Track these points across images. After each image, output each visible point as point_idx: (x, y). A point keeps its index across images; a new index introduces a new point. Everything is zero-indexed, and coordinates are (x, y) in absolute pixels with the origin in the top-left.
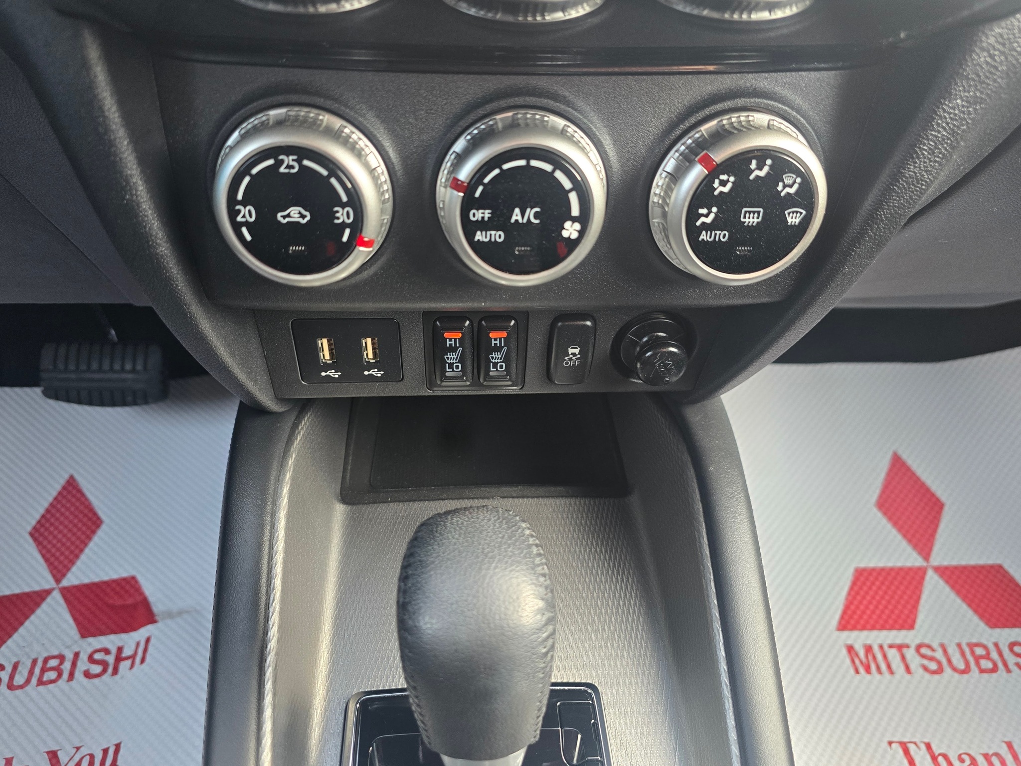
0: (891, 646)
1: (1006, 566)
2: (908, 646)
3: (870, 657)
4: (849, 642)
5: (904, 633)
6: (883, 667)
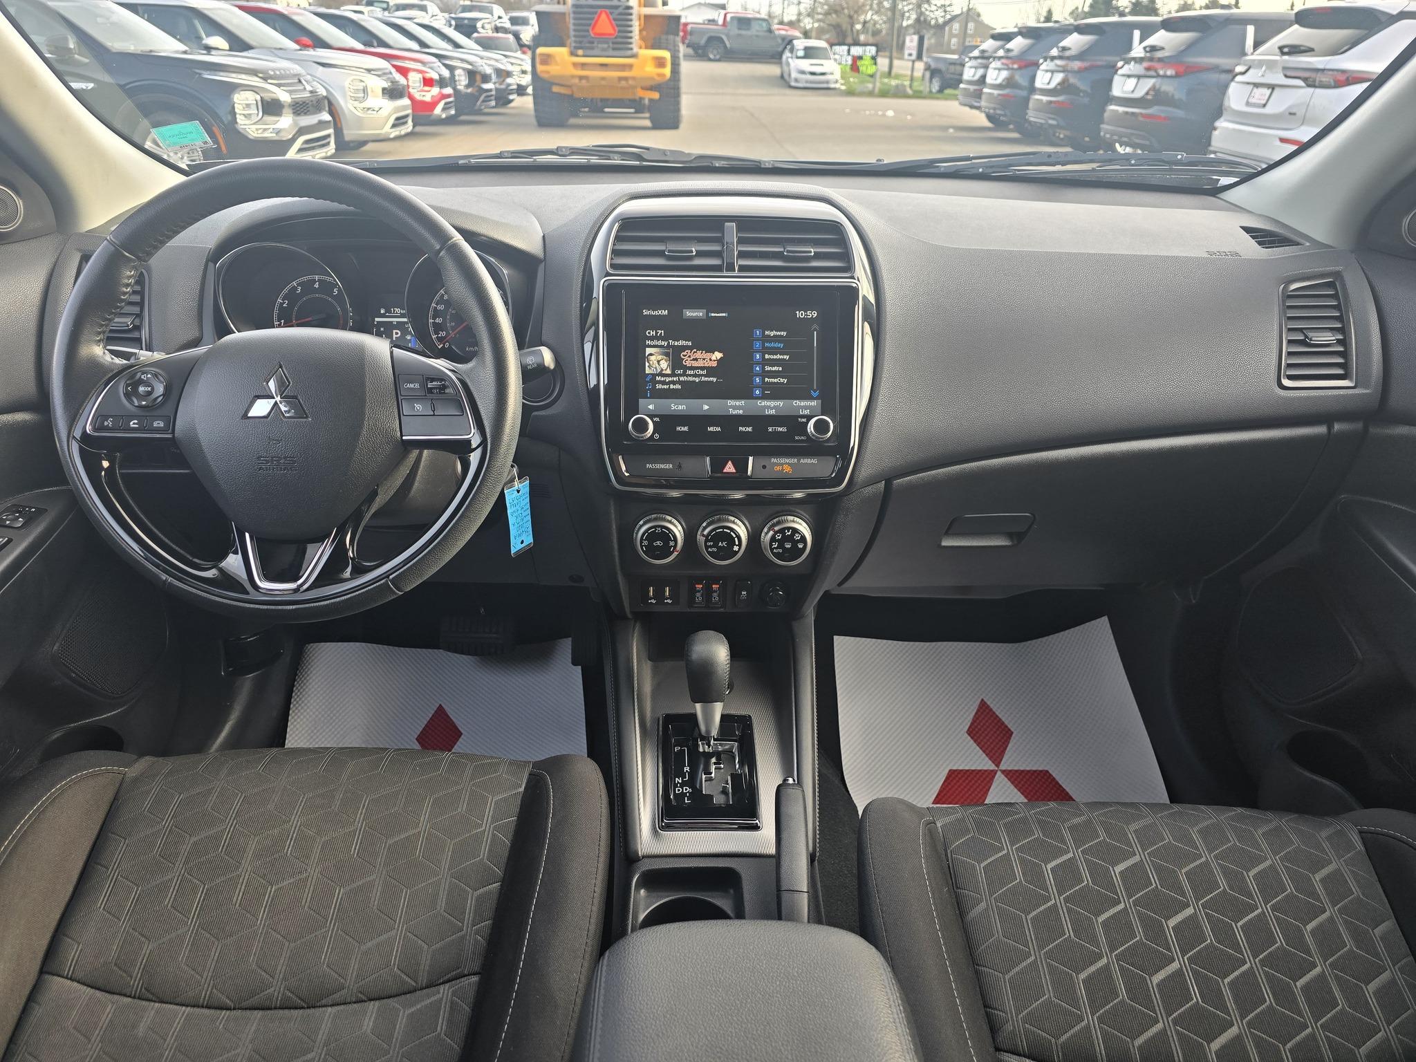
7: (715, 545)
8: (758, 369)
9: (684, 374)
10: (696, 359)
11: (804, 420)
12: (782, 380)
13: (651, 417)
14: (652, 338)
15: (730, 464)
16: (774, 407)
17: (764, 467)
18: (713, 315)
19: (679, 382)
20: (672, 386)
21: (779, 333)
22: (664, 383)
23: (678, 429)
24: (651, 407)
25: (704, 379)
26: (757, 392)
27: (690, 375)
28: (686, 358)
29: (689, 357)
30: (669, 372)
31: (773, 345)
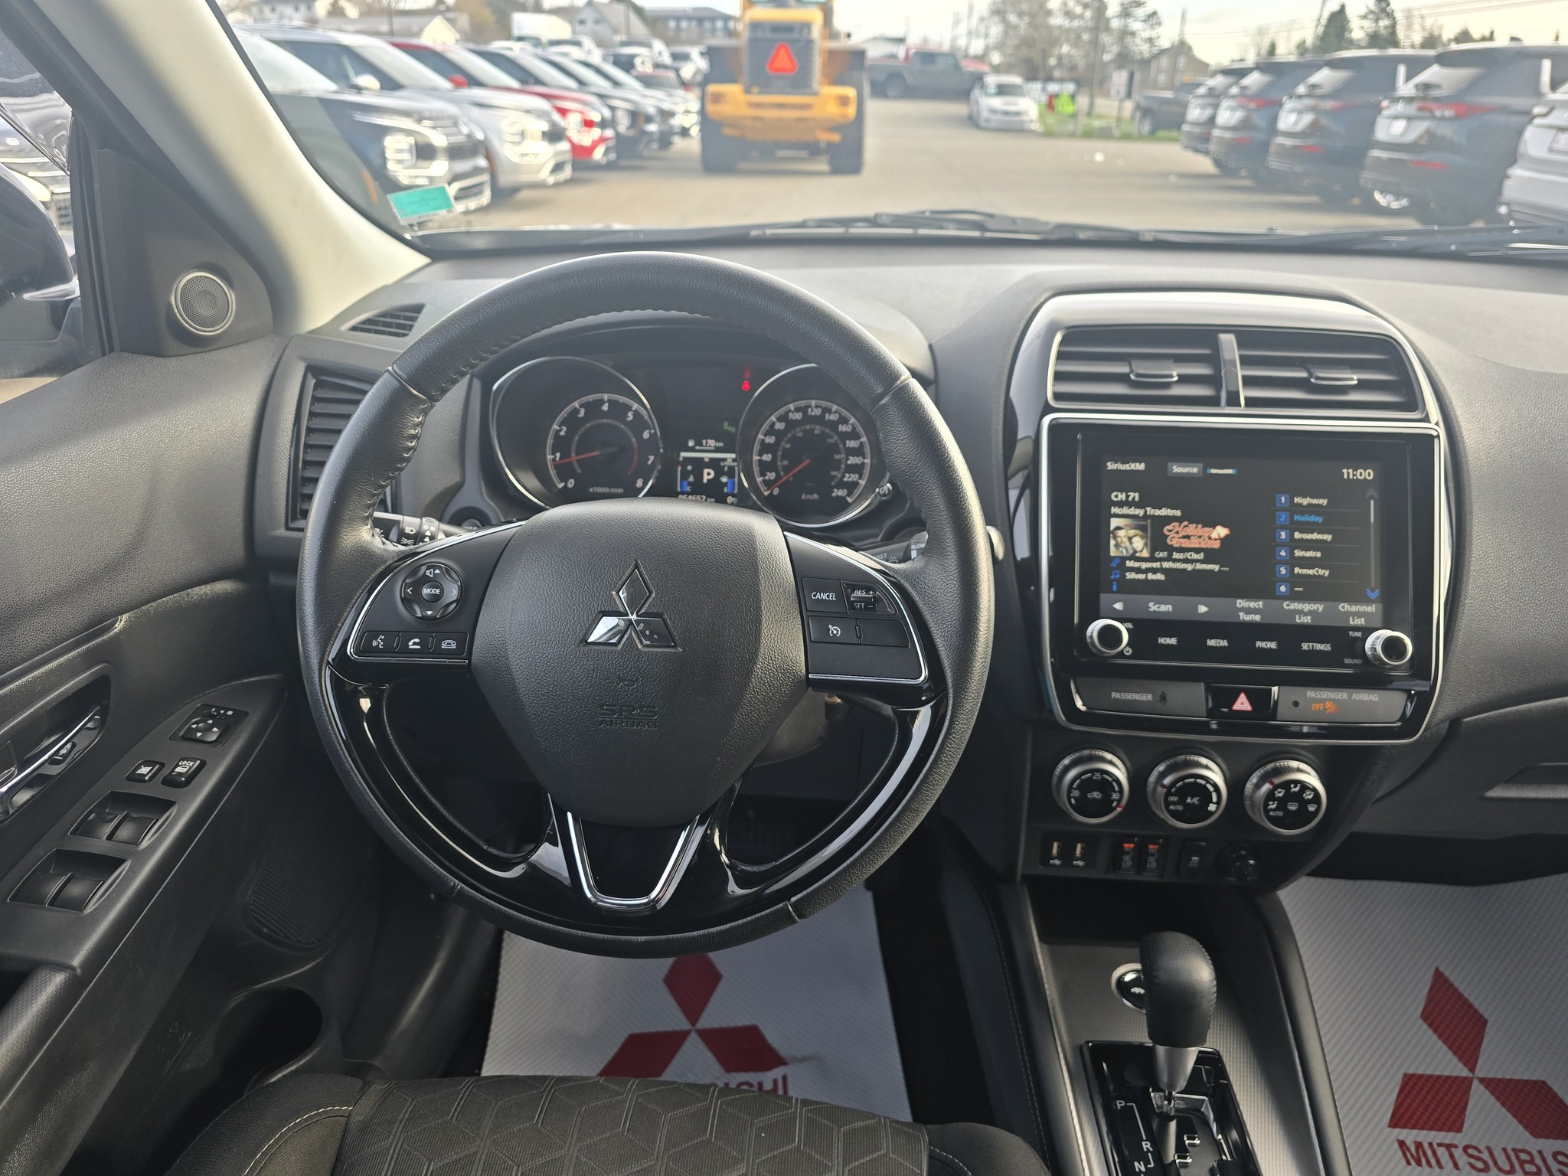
0: (1439, 1145)
1: (1549, 1083)
2: (1456, 1146)
3: (1421, 1153)
4: (1401, 1138)
5: (1452, 1134)
6: (1433, 1161)
7: (1182, 802)
8: (1283, 553)
9: (1169, 559)
10: (1187, 537)
11: (1358, 634)
12: (1321, 572)
13: (1122, 621)
14: (1120, 504)
15: (1243, 698)
16: (1310, 613)
17: (1296, 704)
18: (1213, 471)
19: (1161, 570)
20: (1150, 576)
21: (1315, 501)
22: (1138, 571)
23: (1162, 641)
24: (1119, 606)
25: (1199, 566)
26: (1283, 589)
27: (1178, 560)
28: (1172, 534)
29: (1177, 532)
30: (1145, 554)
31: (1306, 518)
